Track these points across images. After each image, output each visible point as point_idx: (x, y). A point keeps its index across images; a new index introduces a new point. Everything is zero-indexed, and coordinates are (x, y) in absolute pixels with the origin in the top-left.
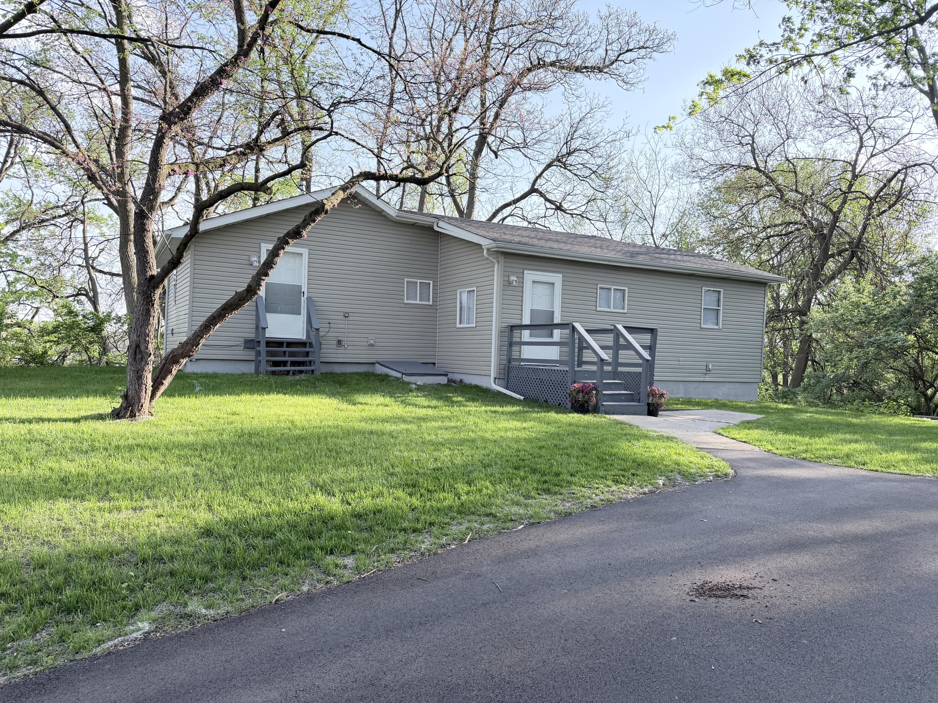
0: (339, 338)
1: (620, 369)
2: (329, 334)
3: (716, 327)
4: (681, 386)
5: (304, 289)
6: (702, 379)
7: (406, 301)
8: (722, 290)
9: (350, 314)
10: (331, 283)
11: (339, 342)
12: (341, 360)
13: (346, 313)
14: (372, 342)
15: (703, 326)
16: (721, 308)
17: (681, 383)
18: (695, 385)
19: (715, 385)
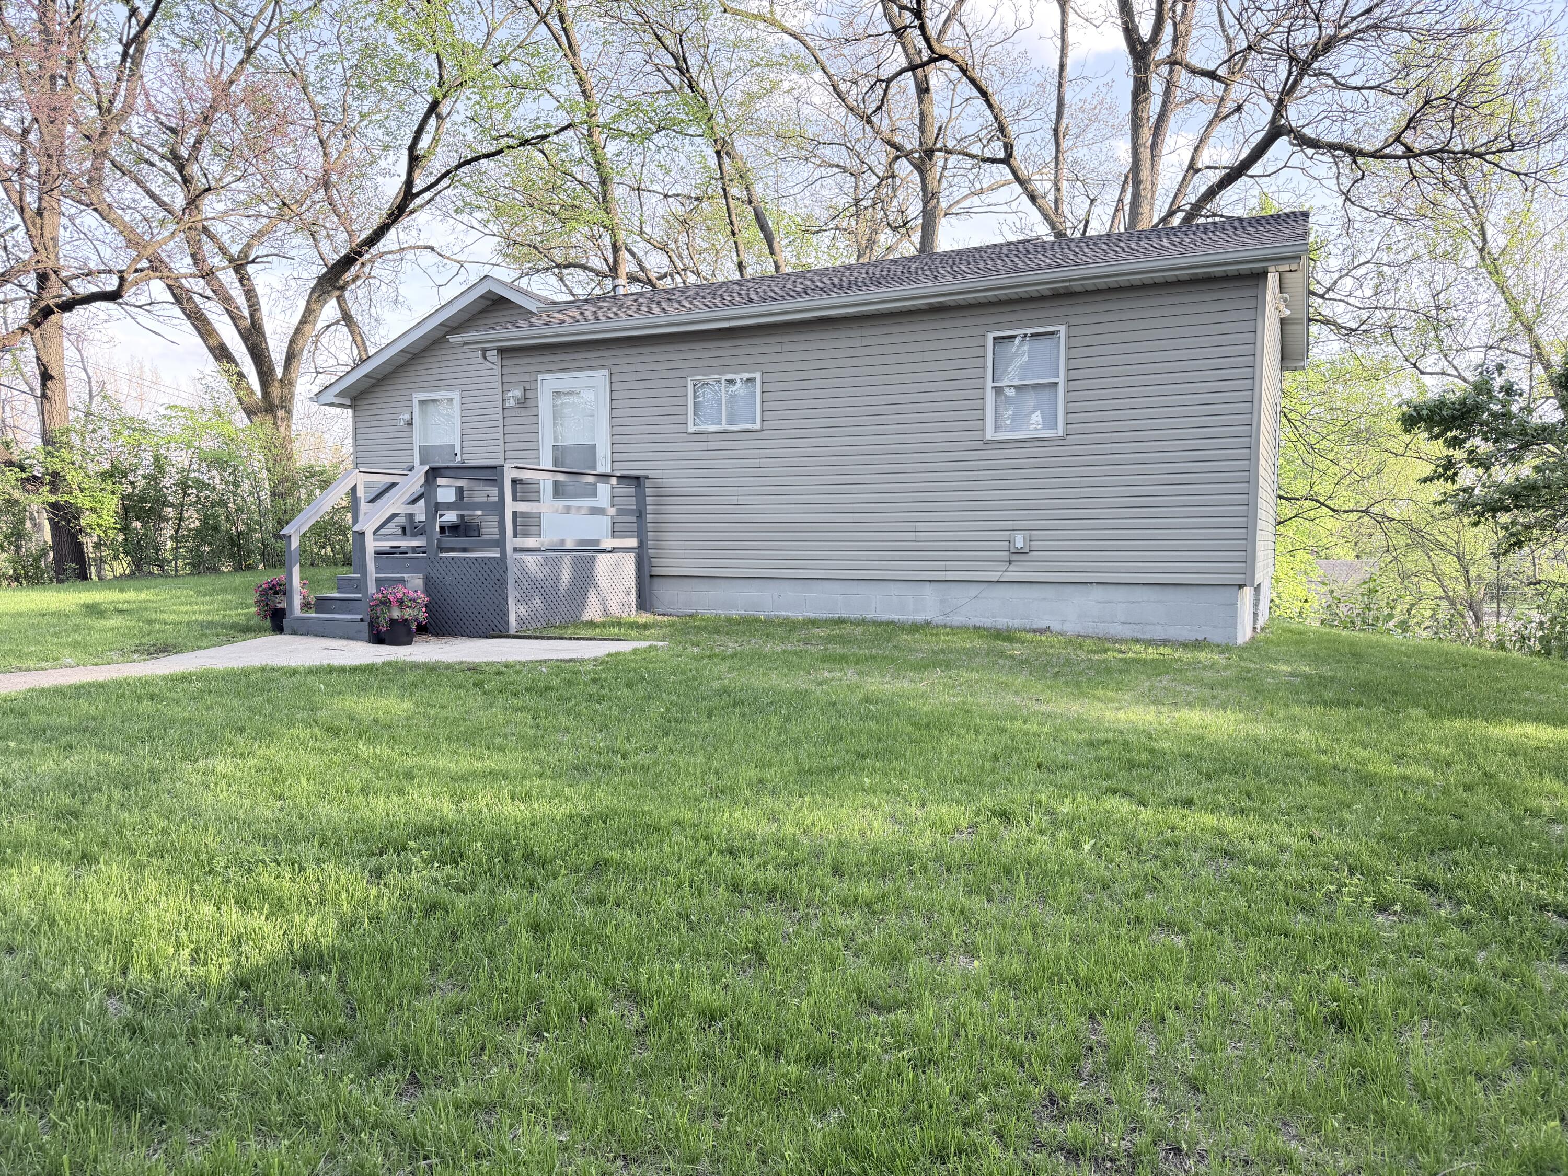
4: (929, 594)
5: (458, 450)
6: (995, 576)
8: (1062, 329)
15: (990, 436)
16: (1061, 379)
17: (928, 589)
18: (973, 590)
19: (1050, 591)
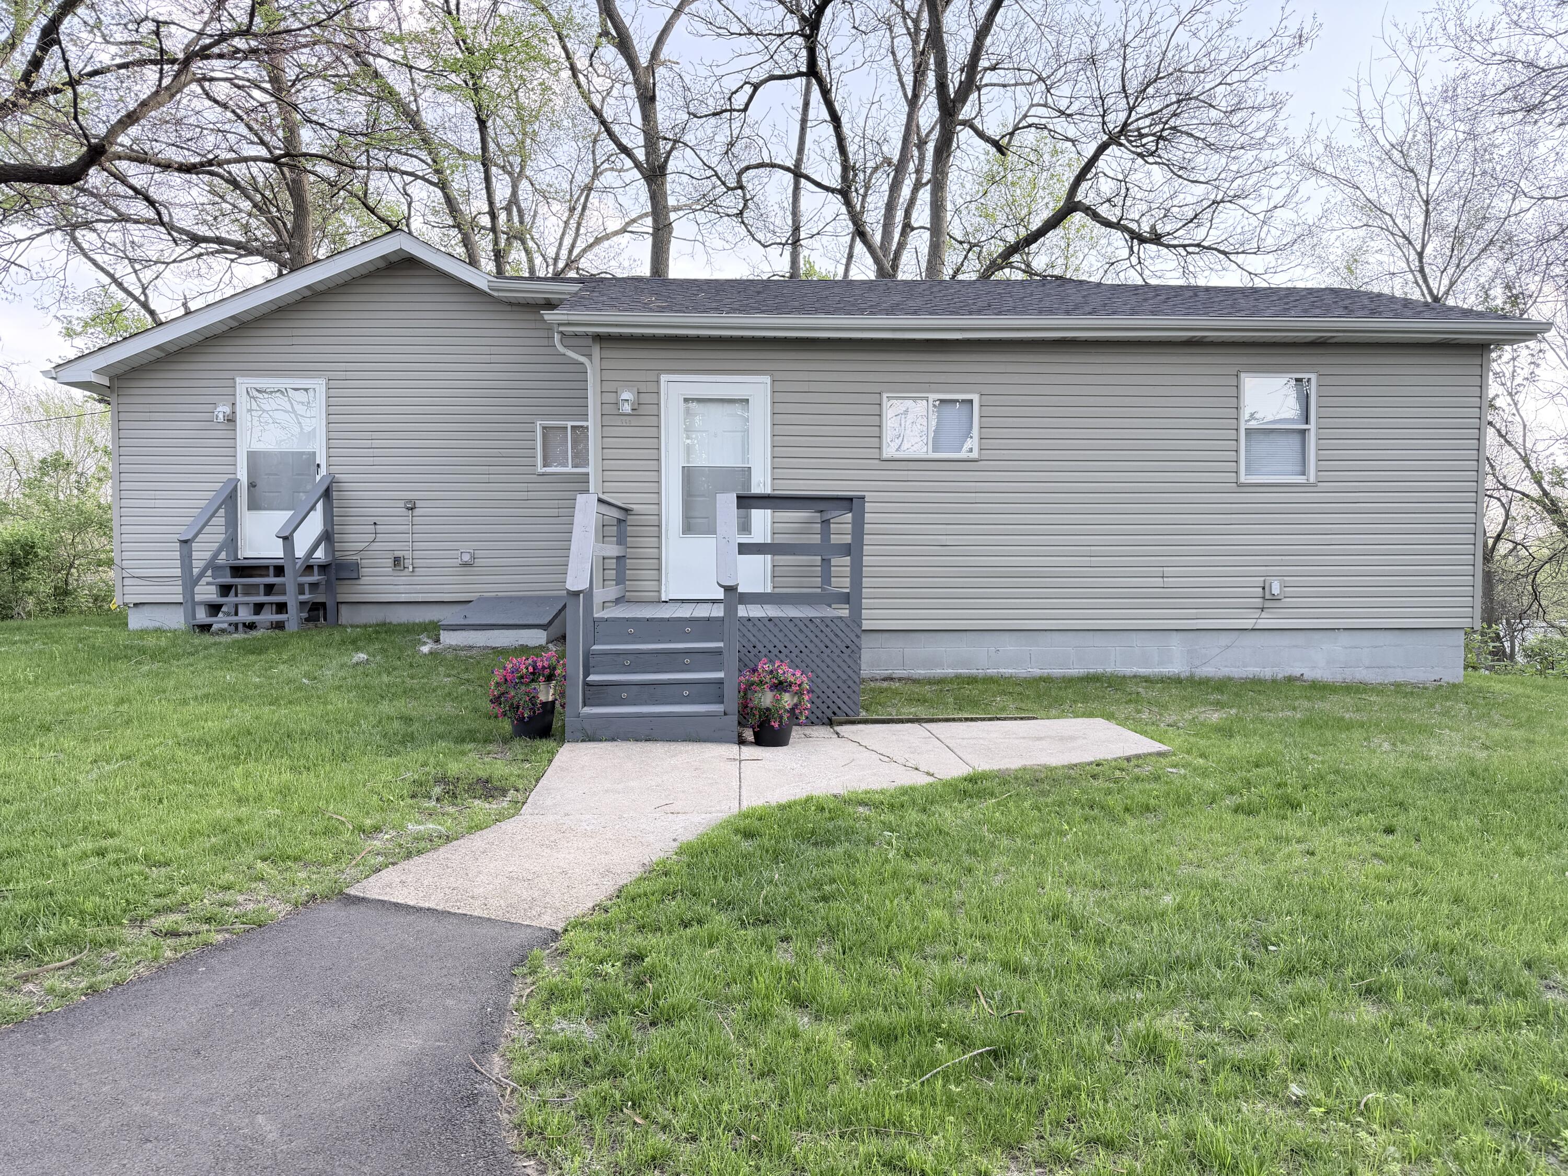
0: (397, 554)
1: (743, 611)
2: (375, 546)
3: (1301, 479)
4: (1176, 644)
5: (321, 459)
6: (1248, 623)
7: (540, 469)
8: (1313, 377)
9: (418, 504)
10: (376, 443)
11: (397, 561)
12: (403, 598)
13: (410, 501)
14: (466, 558)
15: (1243, 479)
16: (1312, 426)
17: (1176, 638)
18: (1224, 639)
19: (1300, 638)
